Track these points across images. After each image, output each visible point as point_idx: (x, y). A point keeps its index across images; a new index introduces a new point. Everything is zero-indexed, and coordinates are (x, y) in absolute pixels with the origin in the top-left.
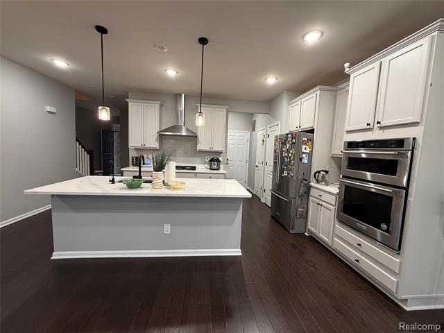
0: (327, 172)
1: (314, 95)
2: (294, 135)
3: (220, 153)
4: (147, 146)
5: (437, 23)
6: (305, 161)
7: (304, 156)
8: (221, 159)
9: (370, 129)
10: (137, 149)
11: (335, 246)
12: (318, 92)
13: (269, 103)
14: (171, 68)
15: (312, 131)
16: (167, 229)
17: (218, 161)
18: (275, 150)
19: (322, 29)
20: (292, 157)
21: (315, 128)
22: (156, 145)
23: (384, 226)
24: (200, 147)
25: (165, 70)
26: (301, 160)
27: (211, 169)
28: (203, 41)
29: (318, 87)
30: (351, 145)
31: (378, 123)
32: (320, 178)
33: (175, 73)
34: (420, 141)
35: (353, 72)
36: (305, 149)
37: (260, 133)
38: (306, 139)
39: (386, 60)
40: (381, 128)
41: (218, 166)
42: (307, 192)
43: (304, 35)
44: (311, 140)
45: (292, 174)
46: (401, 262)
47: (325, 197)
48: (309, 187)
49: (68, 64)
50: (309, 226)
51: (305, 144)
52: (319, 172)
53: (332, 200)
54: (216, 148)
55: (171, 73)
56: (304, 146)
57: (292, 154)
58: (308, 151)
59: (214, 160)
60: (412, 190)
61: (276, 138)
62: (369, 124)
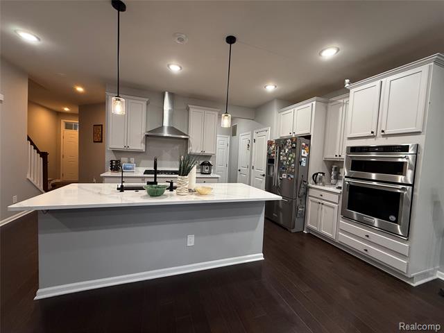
0: (323, 174)
1: (310, 104)
2: (295, 140)
3: (209, 156)
4: (130, 147)
6: (304, 164)
7: (303, 159)
8: (211, 162)
9: (374, 137)
11: (340, 240)
12: (314, 103)
13: (256, 110)
14: (174, 62)
15: (308, 137)
16: (191, 241)
17: (209, 165)
18: (269, 155)
19: (339, 46)
20: (293, 160)
21: (312, 134)
22: (142, 147)
23: (392, 218)
24: (191, 150)
25: (168, 66)
26: (300, 163)
27: (202, 173)
28: (231, 40)
29: (315, 98)
30: (353, 149)
31: (383, 131)
32: (318, 179)
33: (179, 68)
34: (422, 147)
35: (352, 88)
36: (304, 153)
37: (243, 138)
38: (304, 144)
39: (386, 80)
40: (384, 136)
41: (210, 170)
42: (306, 194)
43: (322, 51)
44: (309, 145)
45: (292, 177)
46: (410, 247)
47: (326, 196)
48: (307, 188)
49: (39, 39)
50: (309, 224)
51: (304, 149)
52: (317, 174)
53: (335, 198)
54: (208, 152)
55: (175, 68)
56: (303, 151)
57: (292, 158)
58: (306, 155)
59: (206, 165)
60: (418, 186)
61: (270, 143)
62: (372, 132)
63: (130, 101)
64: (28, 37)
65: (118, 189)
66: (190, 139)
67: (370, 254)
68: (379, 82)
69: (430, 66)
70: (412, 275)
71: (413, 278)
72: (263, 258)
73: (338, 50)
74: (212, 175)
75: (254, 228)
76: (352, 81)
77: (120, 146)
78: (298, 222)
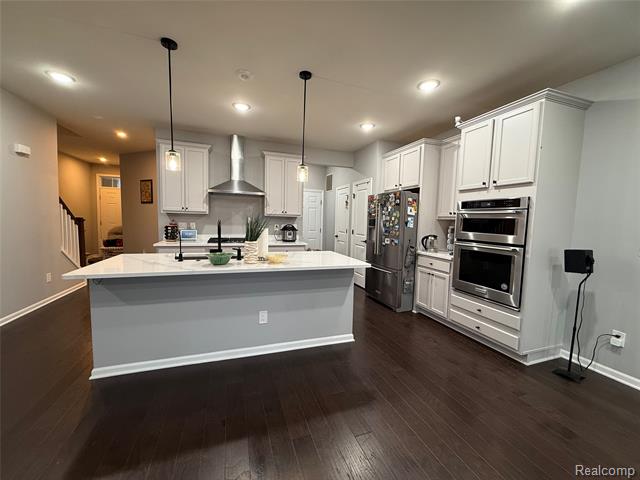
0: (435, 237)
1: (418, 148)
2: (398, 195)
3: (293, 218)
4: (189, 209)
5: (545, 92)
6: (411, 225)
7: (409, 219)
8: (295, 226)
9: (486, 189)
10: (170, 215)
11: (452, 318)
12: (423, 145)
13: (356, 155)
14: (240, 101)
15: (416, 190)
16: (264, 317)
17: (293, 229)
18: (370, 214)
19: (439, 79)
20: (397, 221)
21: (421, 186)
22: (204, 208)
23: (504, 286)
24: (269, 211)
25: (233, 105)
26: (406, 223)
27: (284, 241)
28: (306, 75)
29: (423, 140)
30: (465, 205)
31: (495, 182)
32: (428, 244)
33: (247, 108)
34: (534, 200)
35: (464, 127)
36: (410, 210)
37: (340, 192)
38: (410, 199)
39: (499, 119)
40: (497, 187)
41: (295, 236)
42: (414, 263)
43: (421, 83)
44: (416, 201)
45: (396, 242)
46: (521, 320)
47: (437, 265)
48: (416, 256)
49: (74, 80)
50: (418, 301)
51: (411, 205)
52: (427, 237)
53: (446, 267)
54: (291, 213)
55: (242, 108)
56: (409, 208)
57: (396, 217)
58: (413, 213)
59: (288, 229)
60: (529, 248)
61: (371, 199)
62: (484, 184)
63: (187, 149)
64: (61, 78)
65: (176, 258)
66: (267, 197)
67: (482, 331)
68: (491, 120)
69: (541, 103)
70: (524, 353)
71: (526, 356)
72: (353, 340)
73: (439, 83)
74: (297, 243)
75: (341, 303)
76: (464, 119)
77: (176, 208)
78: (405, 299)
